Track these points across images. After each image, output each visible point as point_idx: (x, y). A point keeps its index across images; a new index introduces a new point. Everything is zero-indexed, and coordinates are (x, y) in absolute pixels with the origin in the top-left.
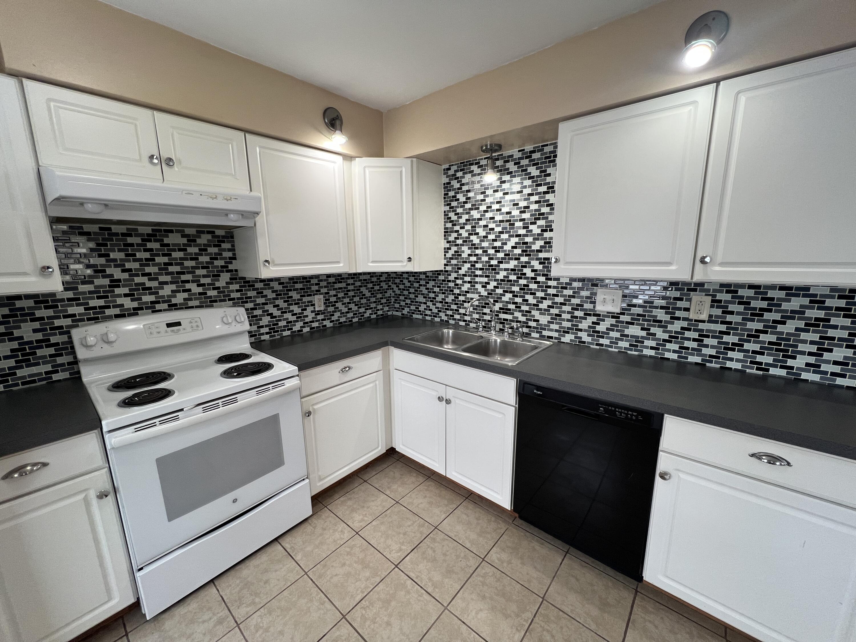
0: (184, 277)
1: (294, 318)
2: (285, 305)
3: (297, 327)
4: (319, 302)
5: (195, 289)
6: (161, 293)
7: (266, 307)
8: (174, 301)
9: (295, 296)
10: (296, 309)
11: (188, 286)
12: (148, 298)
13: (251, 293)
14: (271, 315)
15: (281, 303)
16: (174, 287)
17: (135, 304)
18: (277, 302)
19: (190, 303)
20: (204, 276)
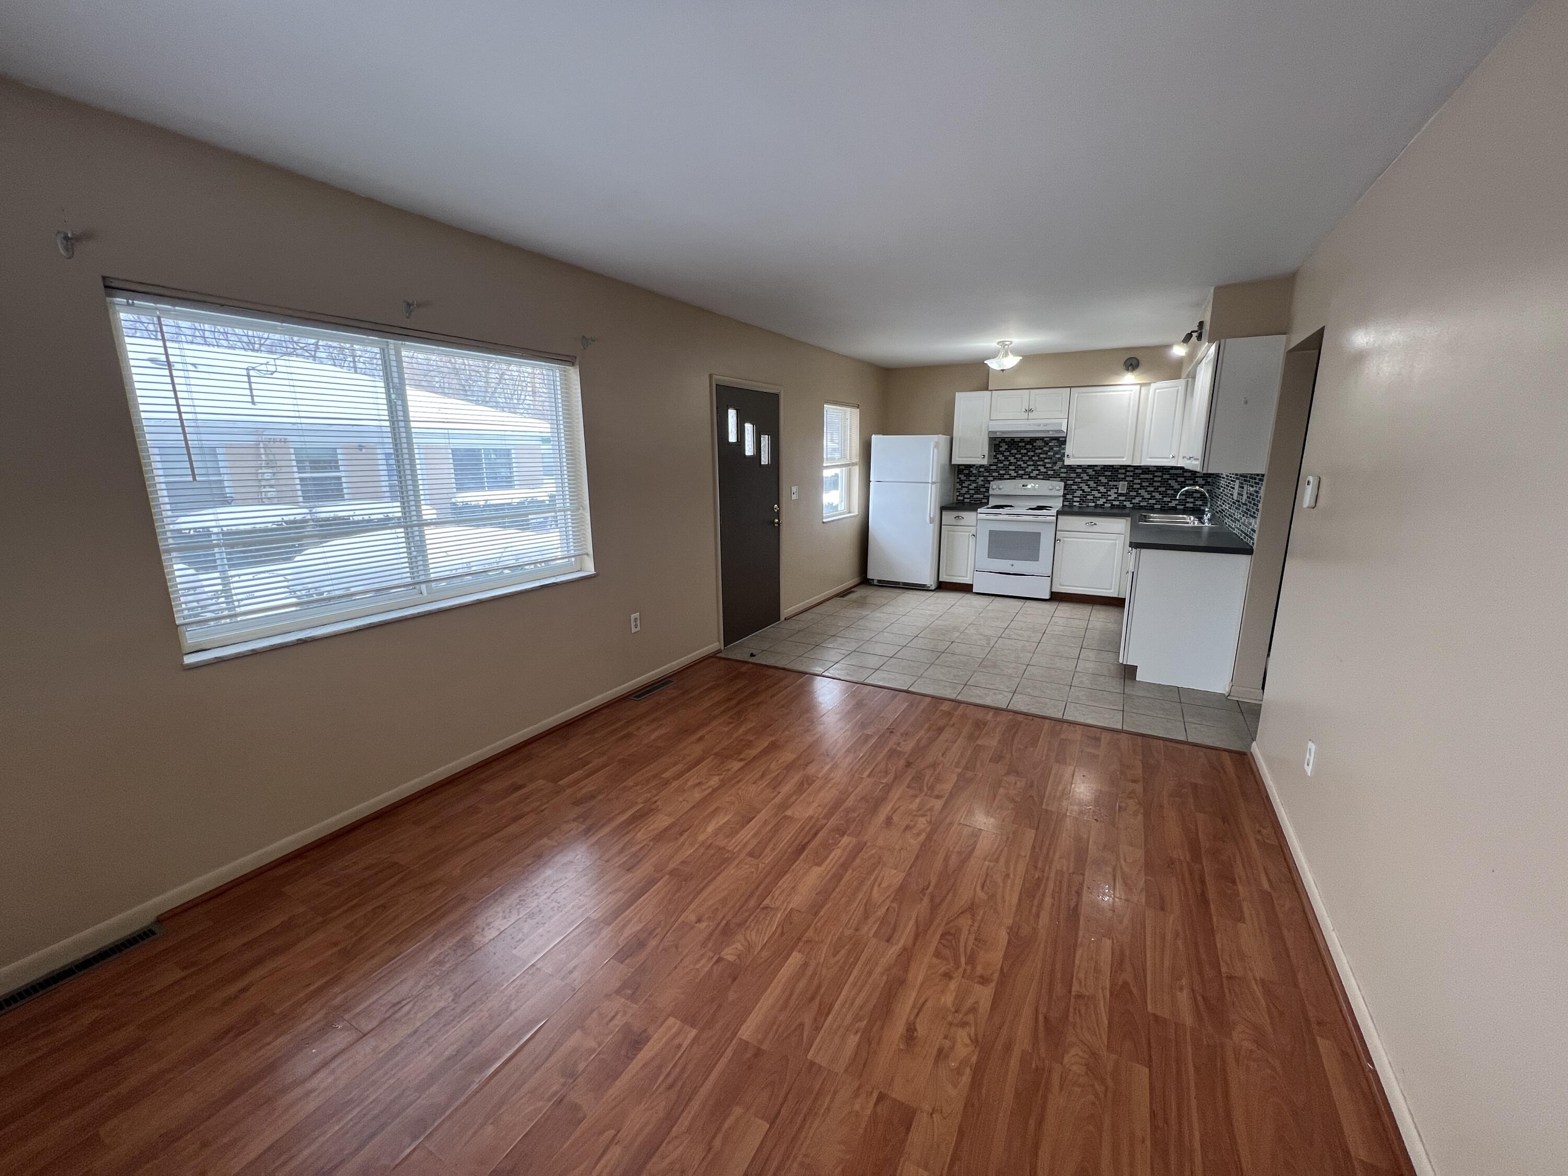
0: (1039, 463)
1: (1100, 495)
2: (1095, 485)
3: (1101, 502)
4: (1123, 487)
5: (1043, 469)
6: (1027, 470)
7: (1081, 485)
8: (1031, 475)
9: (1103, 480)
10: (1102, 489)
11: (1039, 468)
12: (1021, 472)
13: (1073, 475)
14: (1083, 491)
15: (1092, 484)
16: (1033, 467)
17: (1015, 474)
18: (1089, 483)
19: (1039, 477)
20: (1048, 463)
